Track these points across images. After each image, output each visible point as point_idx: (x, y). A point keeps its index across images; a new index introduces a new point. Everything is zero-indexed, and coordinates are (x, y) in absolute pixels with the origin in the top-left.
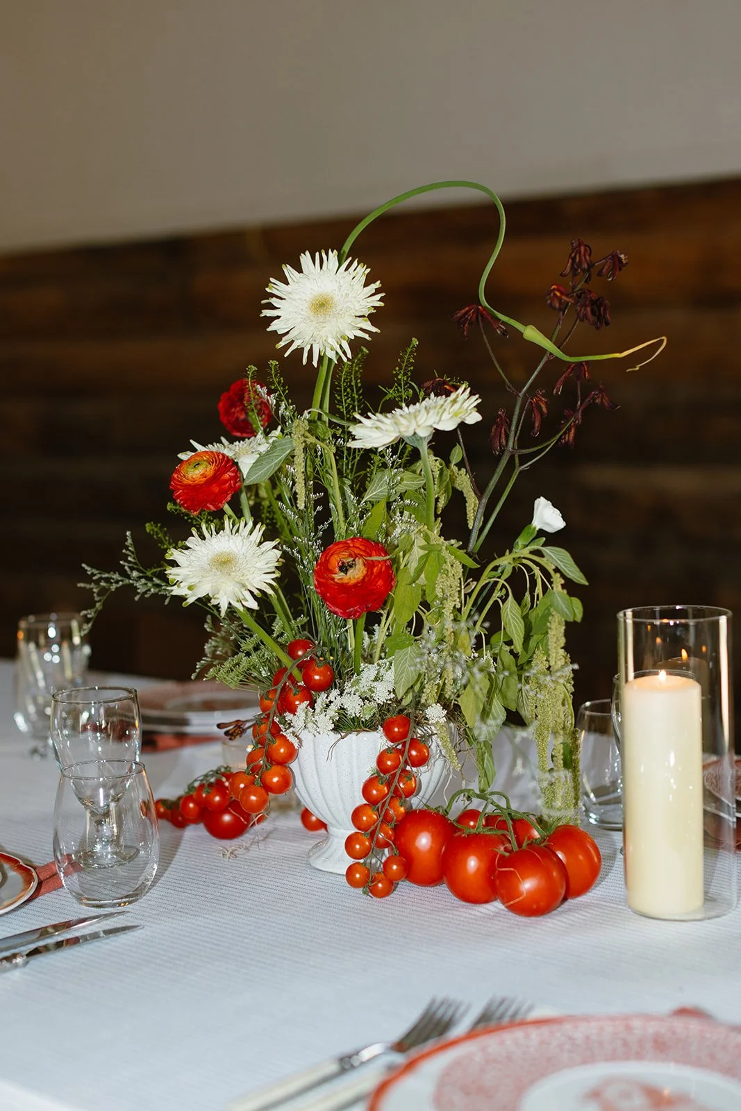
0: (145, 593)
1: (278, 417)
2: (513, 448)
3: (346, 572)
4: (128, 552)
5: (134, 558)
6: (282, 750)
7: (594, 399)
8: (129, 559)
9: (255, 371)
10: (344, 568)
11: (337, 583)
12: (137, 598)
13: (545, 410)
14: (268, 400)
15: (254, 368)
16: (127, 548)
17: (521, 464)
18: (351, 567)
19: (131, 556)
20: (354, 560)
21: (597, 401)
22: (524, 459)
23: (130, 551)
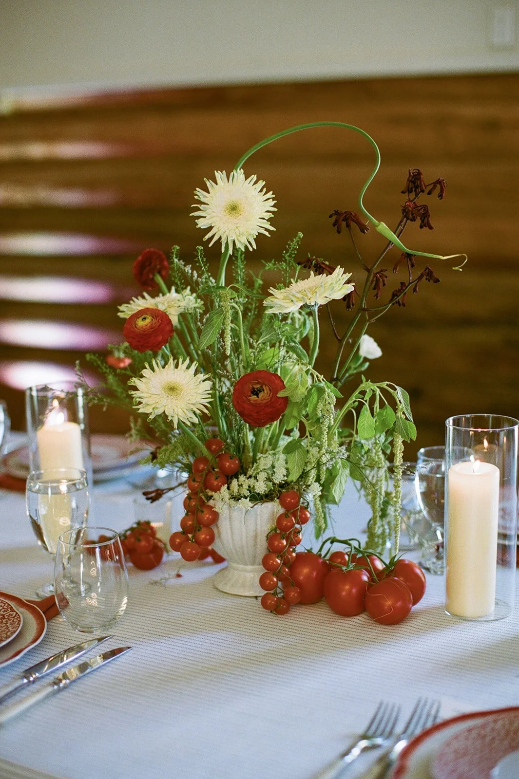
3: (257, 395)
6: (208, 517)
9: (178, 249)
10: (256, 393)
11: (252, 403)
14: (184, 270)
17: (369, 318)
18: (260, 391)
20: (261, 387)
22: (372, 315)
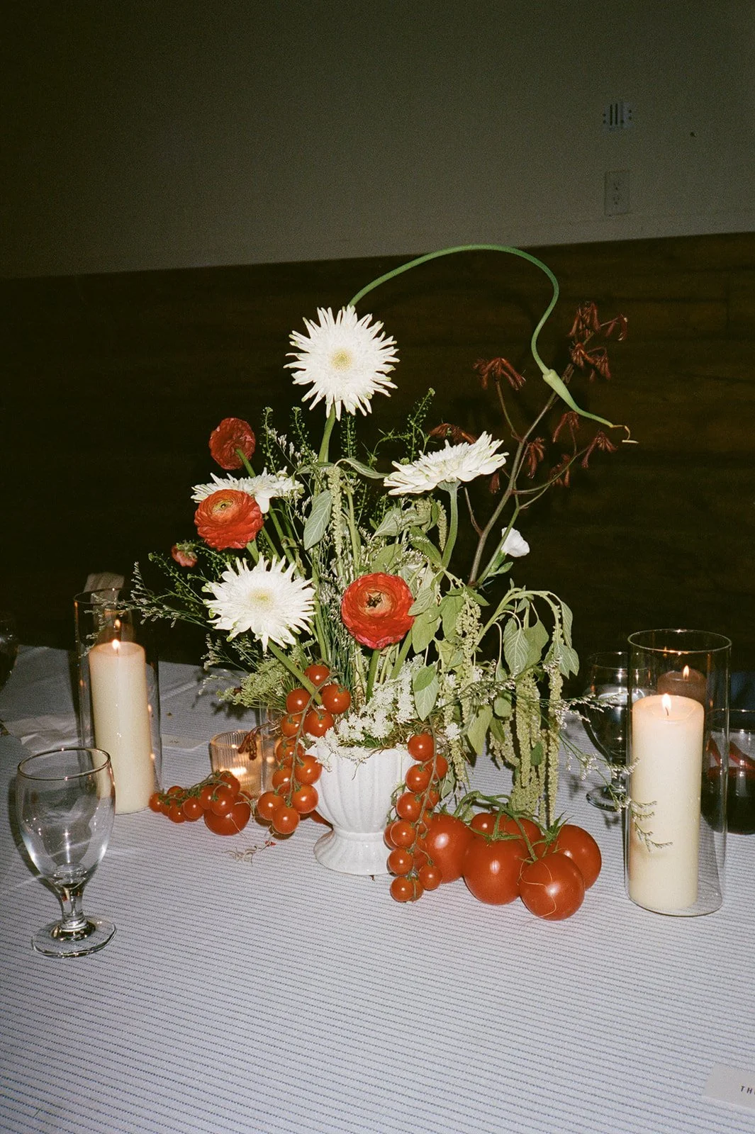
0: (151, 617)
1: (289, 457)
2: (513, 488)
3: (375, 605)
4: (136, 581)
5: (141, 586)
6: (309, 771)
7: (598, 445)
8: (137, 587)
9: (271, 412)
12: (142, 622)
13: (541, 454)
14: (278, 441)
15: (269, 410)
16: (134, 577)
17: (520, 505)
18: (379, 602)
19: (138, 584)
21: (601, 446)
22: (523, 499)
23: (138, 579)
